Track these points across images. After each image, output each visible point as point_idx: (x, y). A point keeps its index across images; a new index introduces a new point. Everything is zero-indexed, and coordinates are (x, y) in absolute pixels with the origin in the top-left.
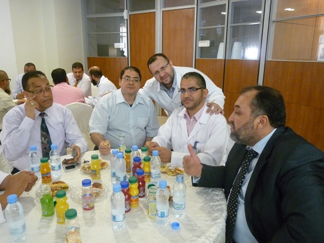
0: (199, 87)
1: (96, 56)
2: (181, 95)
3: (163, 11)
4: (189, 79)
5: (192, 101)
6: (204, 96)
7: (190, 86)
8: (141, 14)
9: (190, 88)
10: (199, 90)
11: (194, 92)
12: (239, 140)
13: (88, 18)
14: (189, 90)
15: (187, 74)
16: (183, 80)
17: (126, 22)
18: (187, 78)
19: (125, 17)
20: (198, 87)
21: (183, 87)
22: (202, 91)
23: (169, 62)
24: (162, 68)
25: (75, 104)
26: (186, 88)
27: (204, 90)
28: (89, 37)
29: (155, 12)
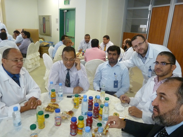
0: (170, 63)
1: (129, 32)
2: (155, 66)
3: (175, 5)
4: (163, 56)
5: (162, 71)
6: (172, 70)
7: (163, 61)
8: (160, 7)
9: (162, 62)
10: (169, 65)
11: (165, 65)
12: (163, 123)
13: (127, 10)
14: (161, 63)
15: (162, 52)
16: (159, 56)
17: (149, 12)
18: (161, 55)
19: (150, 9)
20: (168, 62)
21: (157, 61)
22: (171, 66)
23: (145, 40)
24: (140, 44)
25: (97, 60)
26: (160, 61)
27: (173, 65)
28: (126, 21)
29: (170, 6)
